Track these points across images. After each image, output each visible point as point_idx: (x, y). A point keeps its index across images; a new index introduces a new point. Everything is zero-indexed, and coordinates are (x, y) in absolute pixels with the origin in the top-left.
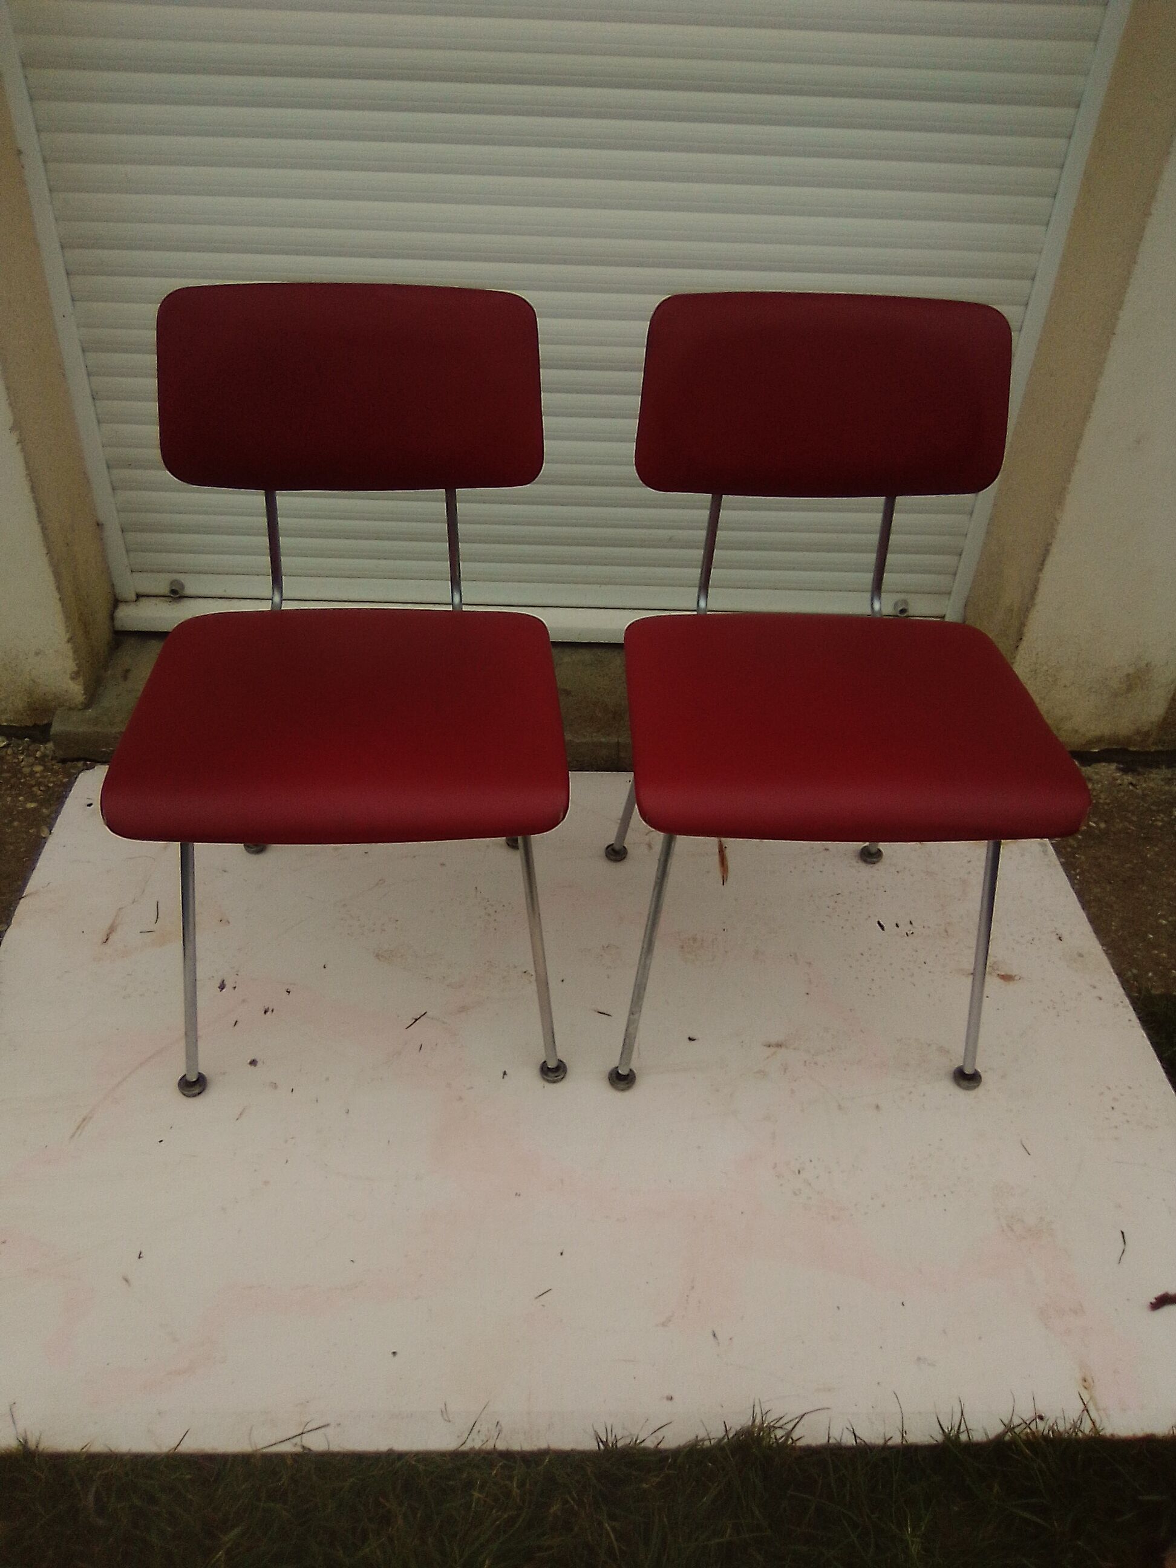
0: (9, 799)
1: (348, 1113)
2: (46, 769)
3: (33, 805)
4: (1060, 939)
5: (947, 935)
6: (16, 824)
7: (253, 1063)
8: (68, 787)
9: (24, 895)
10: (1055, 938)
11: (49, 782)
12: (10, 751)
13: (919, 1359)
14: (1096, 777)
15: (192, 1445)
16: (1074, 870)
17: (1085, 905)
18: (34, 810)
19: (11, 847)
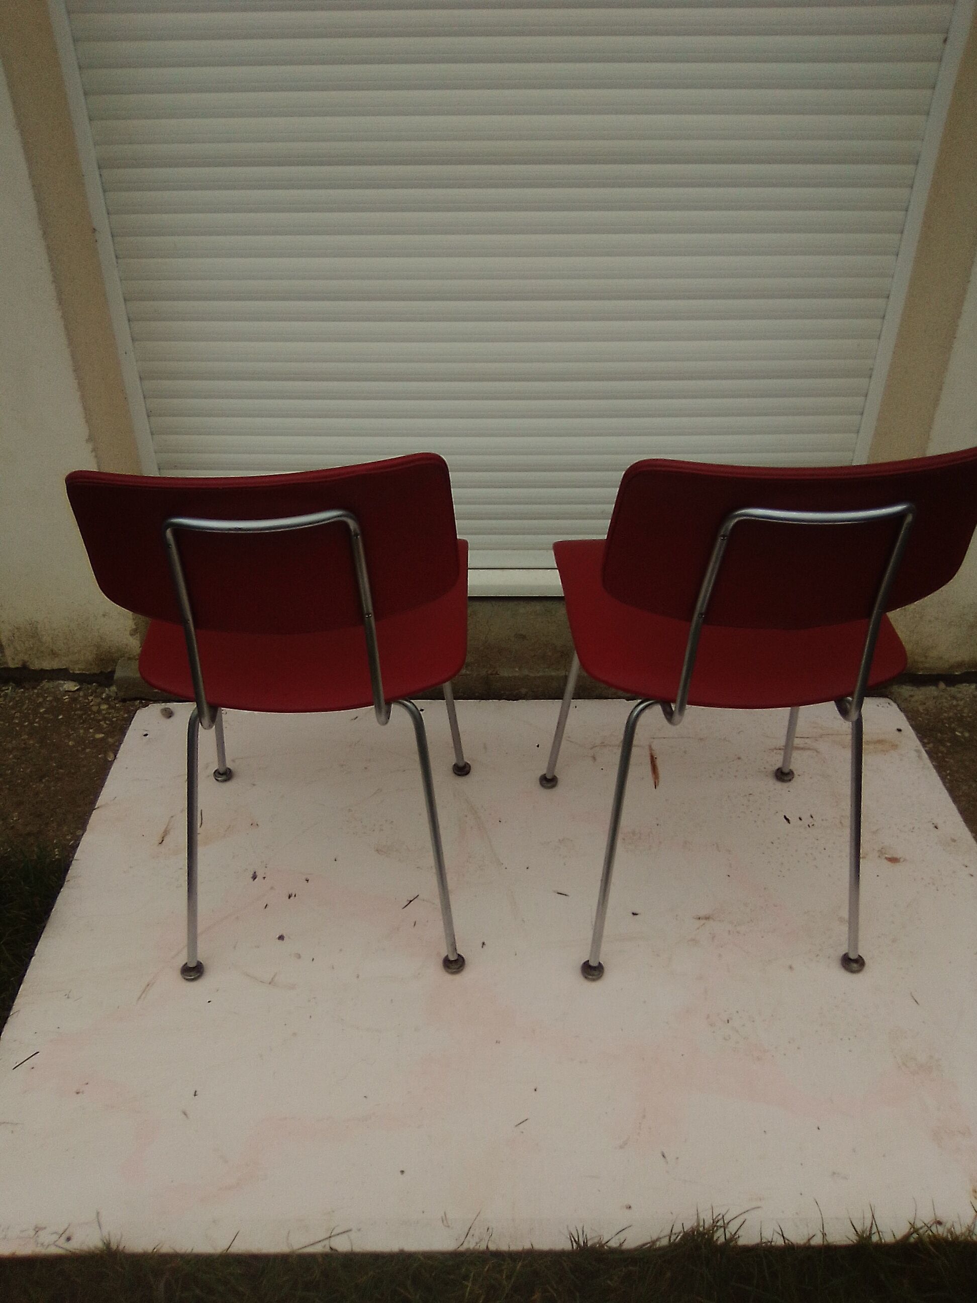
0: (82, 731)
1: (358, 977)
2: (110, 707)
3: (101, 736)
4: (936, 827)
5: (842, 826)
6: (88, 750)
7: (281, 938)
8: (129, 720)
9: (96, 807)
10: (932, 827)
11: (113, 717)
12: (81, 694)
13: (834, 1173)
14: (959, 695)
15: (241, 1247)
16: (945, 771)
17: (956, 800)
18: (102, 739)
19: (85, 769)
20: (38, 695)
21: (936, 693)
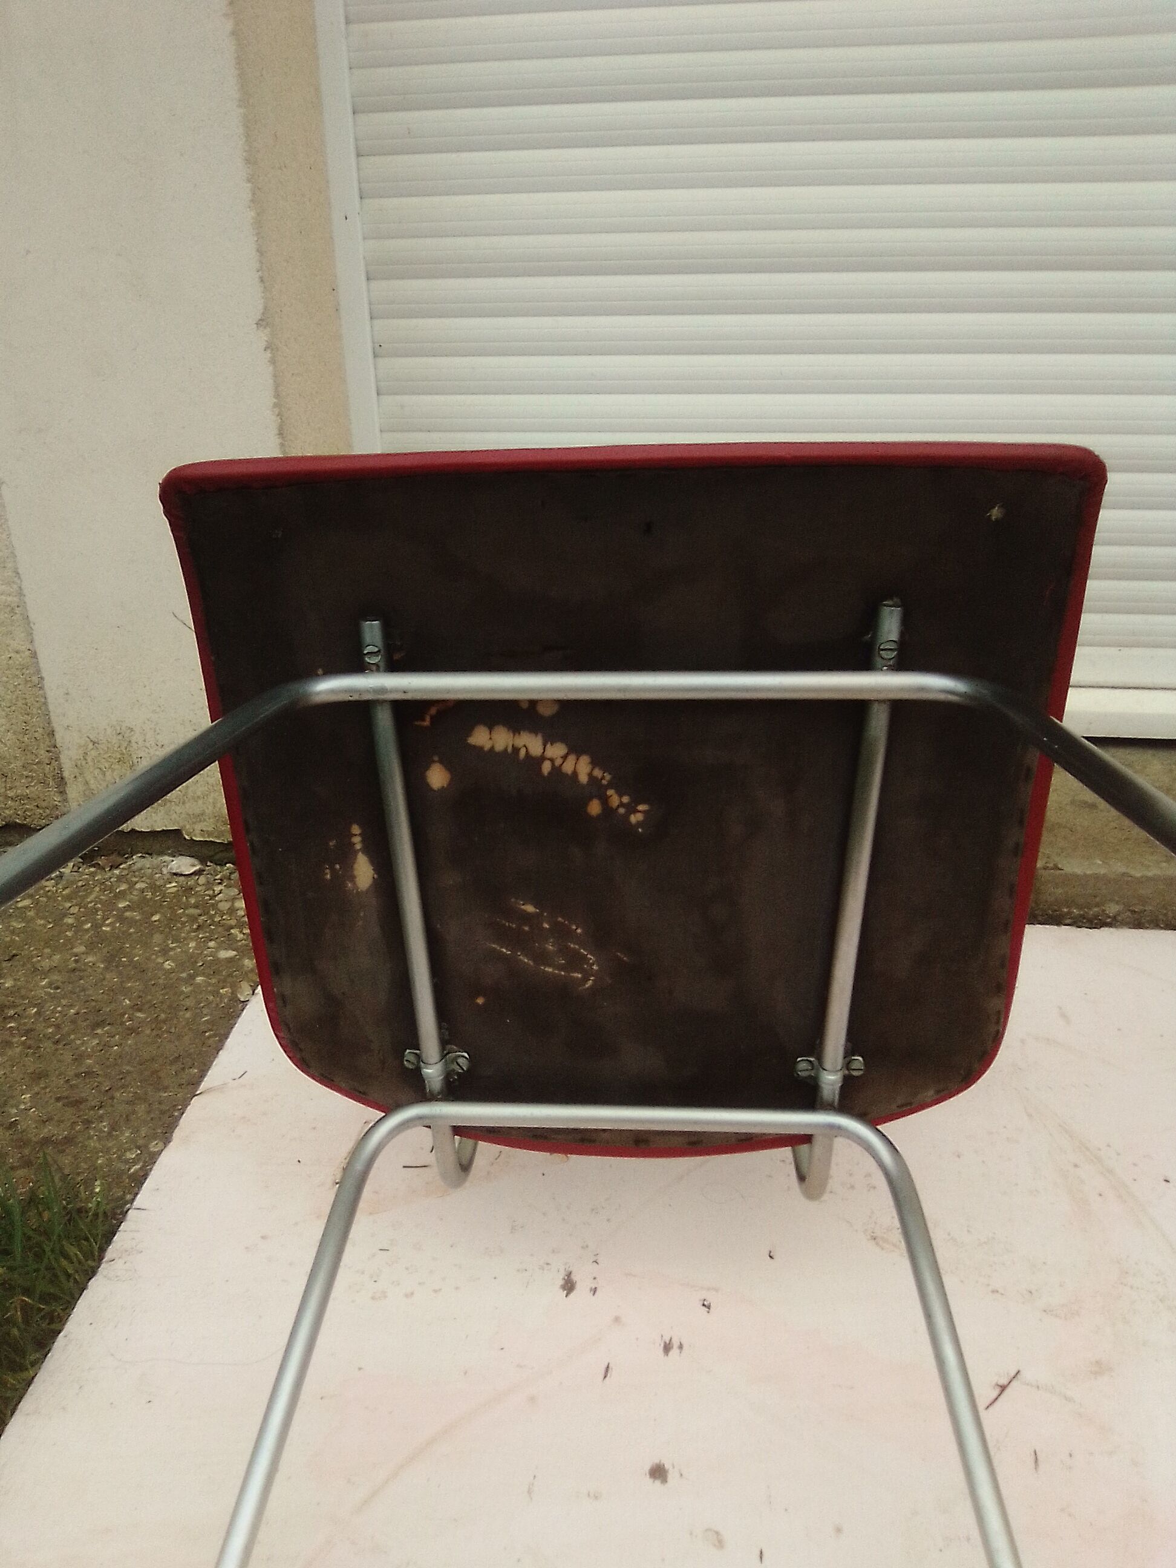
0: (192, 944)
3: (231, 953)
6: (199, 979)
7: (658, 1472)
9: (198, 1092)
18: (230, 960)
19: (188, 1015)
20: (120, 879)
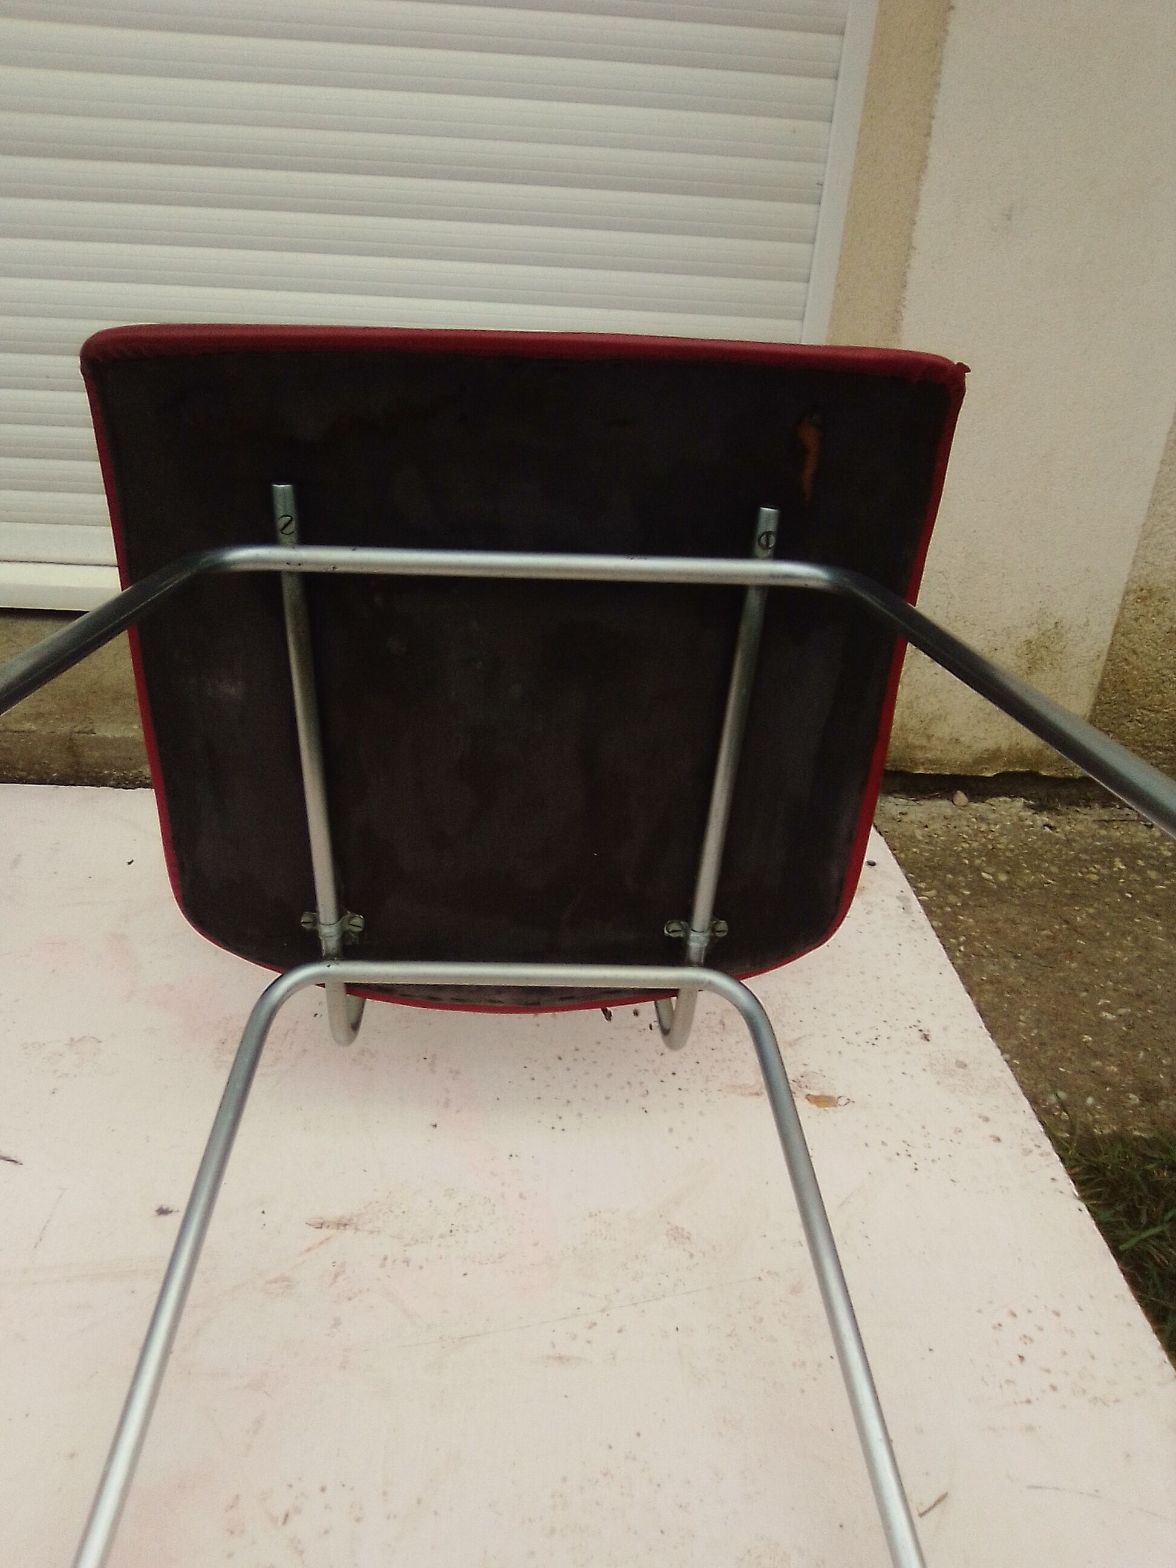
4: (926, 1038)
5: (724, 1029)
10: (916, 1035)
14: (992, 816)
16: (956, 938)
21: (949, 812)
